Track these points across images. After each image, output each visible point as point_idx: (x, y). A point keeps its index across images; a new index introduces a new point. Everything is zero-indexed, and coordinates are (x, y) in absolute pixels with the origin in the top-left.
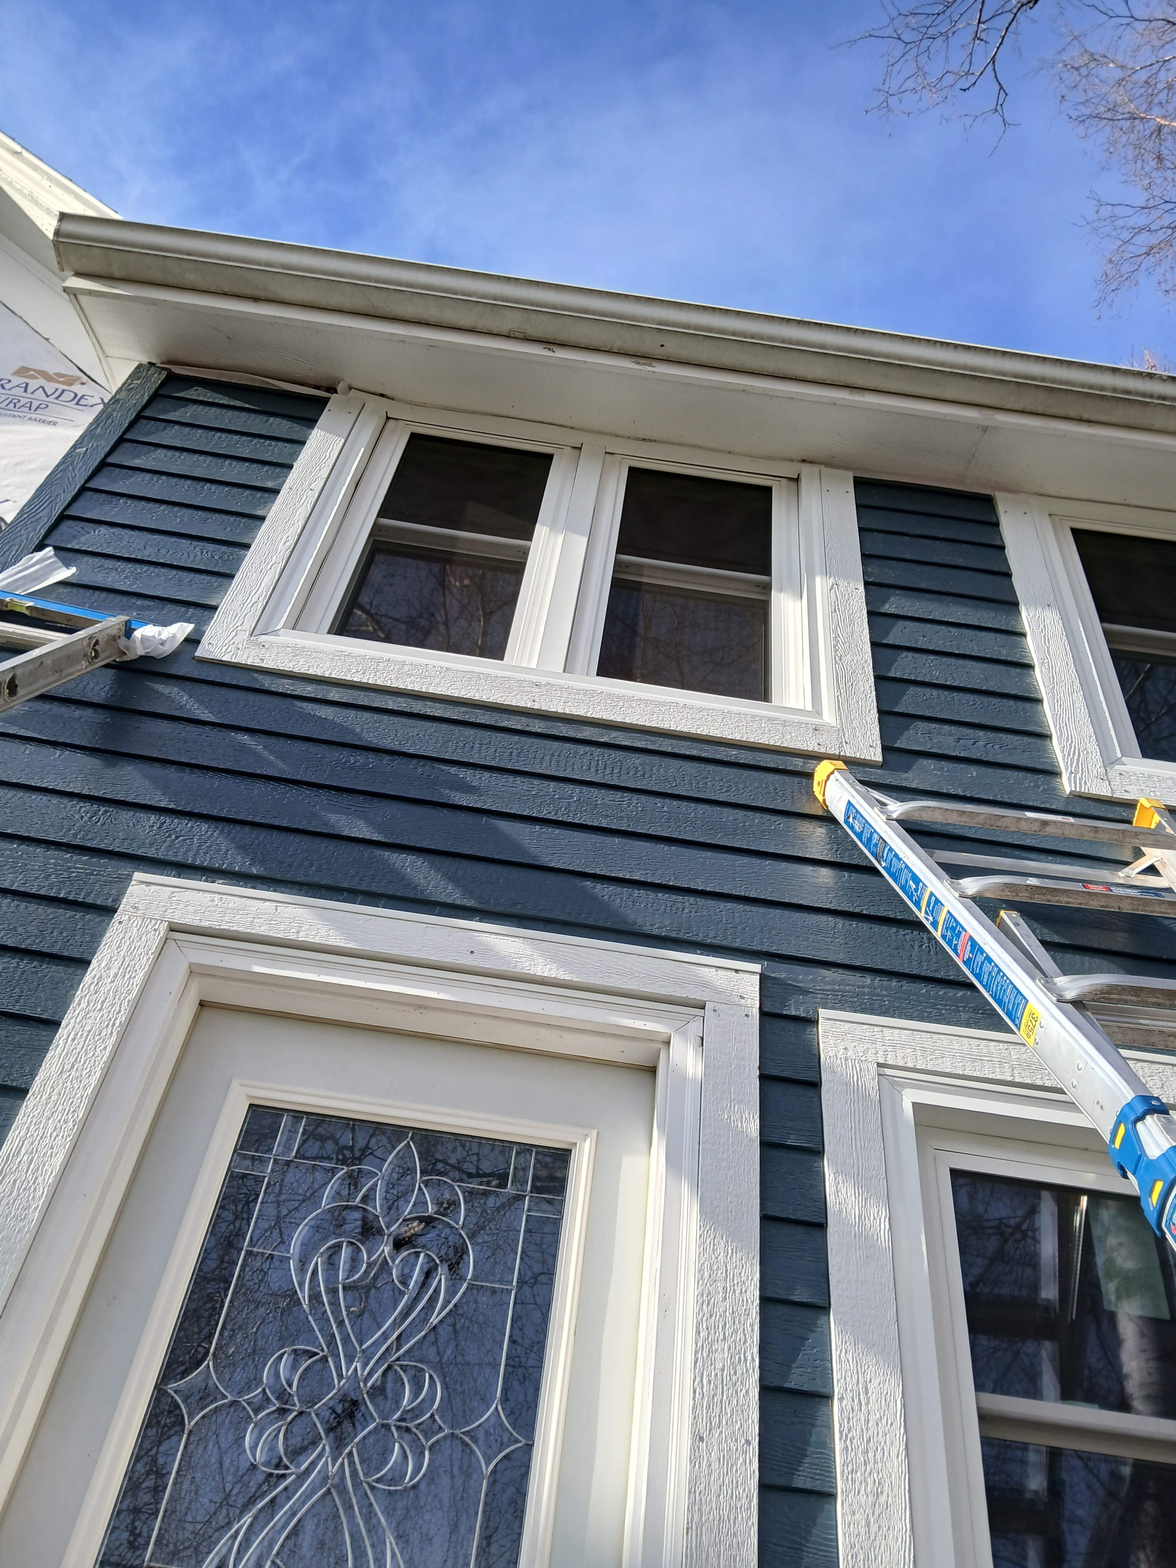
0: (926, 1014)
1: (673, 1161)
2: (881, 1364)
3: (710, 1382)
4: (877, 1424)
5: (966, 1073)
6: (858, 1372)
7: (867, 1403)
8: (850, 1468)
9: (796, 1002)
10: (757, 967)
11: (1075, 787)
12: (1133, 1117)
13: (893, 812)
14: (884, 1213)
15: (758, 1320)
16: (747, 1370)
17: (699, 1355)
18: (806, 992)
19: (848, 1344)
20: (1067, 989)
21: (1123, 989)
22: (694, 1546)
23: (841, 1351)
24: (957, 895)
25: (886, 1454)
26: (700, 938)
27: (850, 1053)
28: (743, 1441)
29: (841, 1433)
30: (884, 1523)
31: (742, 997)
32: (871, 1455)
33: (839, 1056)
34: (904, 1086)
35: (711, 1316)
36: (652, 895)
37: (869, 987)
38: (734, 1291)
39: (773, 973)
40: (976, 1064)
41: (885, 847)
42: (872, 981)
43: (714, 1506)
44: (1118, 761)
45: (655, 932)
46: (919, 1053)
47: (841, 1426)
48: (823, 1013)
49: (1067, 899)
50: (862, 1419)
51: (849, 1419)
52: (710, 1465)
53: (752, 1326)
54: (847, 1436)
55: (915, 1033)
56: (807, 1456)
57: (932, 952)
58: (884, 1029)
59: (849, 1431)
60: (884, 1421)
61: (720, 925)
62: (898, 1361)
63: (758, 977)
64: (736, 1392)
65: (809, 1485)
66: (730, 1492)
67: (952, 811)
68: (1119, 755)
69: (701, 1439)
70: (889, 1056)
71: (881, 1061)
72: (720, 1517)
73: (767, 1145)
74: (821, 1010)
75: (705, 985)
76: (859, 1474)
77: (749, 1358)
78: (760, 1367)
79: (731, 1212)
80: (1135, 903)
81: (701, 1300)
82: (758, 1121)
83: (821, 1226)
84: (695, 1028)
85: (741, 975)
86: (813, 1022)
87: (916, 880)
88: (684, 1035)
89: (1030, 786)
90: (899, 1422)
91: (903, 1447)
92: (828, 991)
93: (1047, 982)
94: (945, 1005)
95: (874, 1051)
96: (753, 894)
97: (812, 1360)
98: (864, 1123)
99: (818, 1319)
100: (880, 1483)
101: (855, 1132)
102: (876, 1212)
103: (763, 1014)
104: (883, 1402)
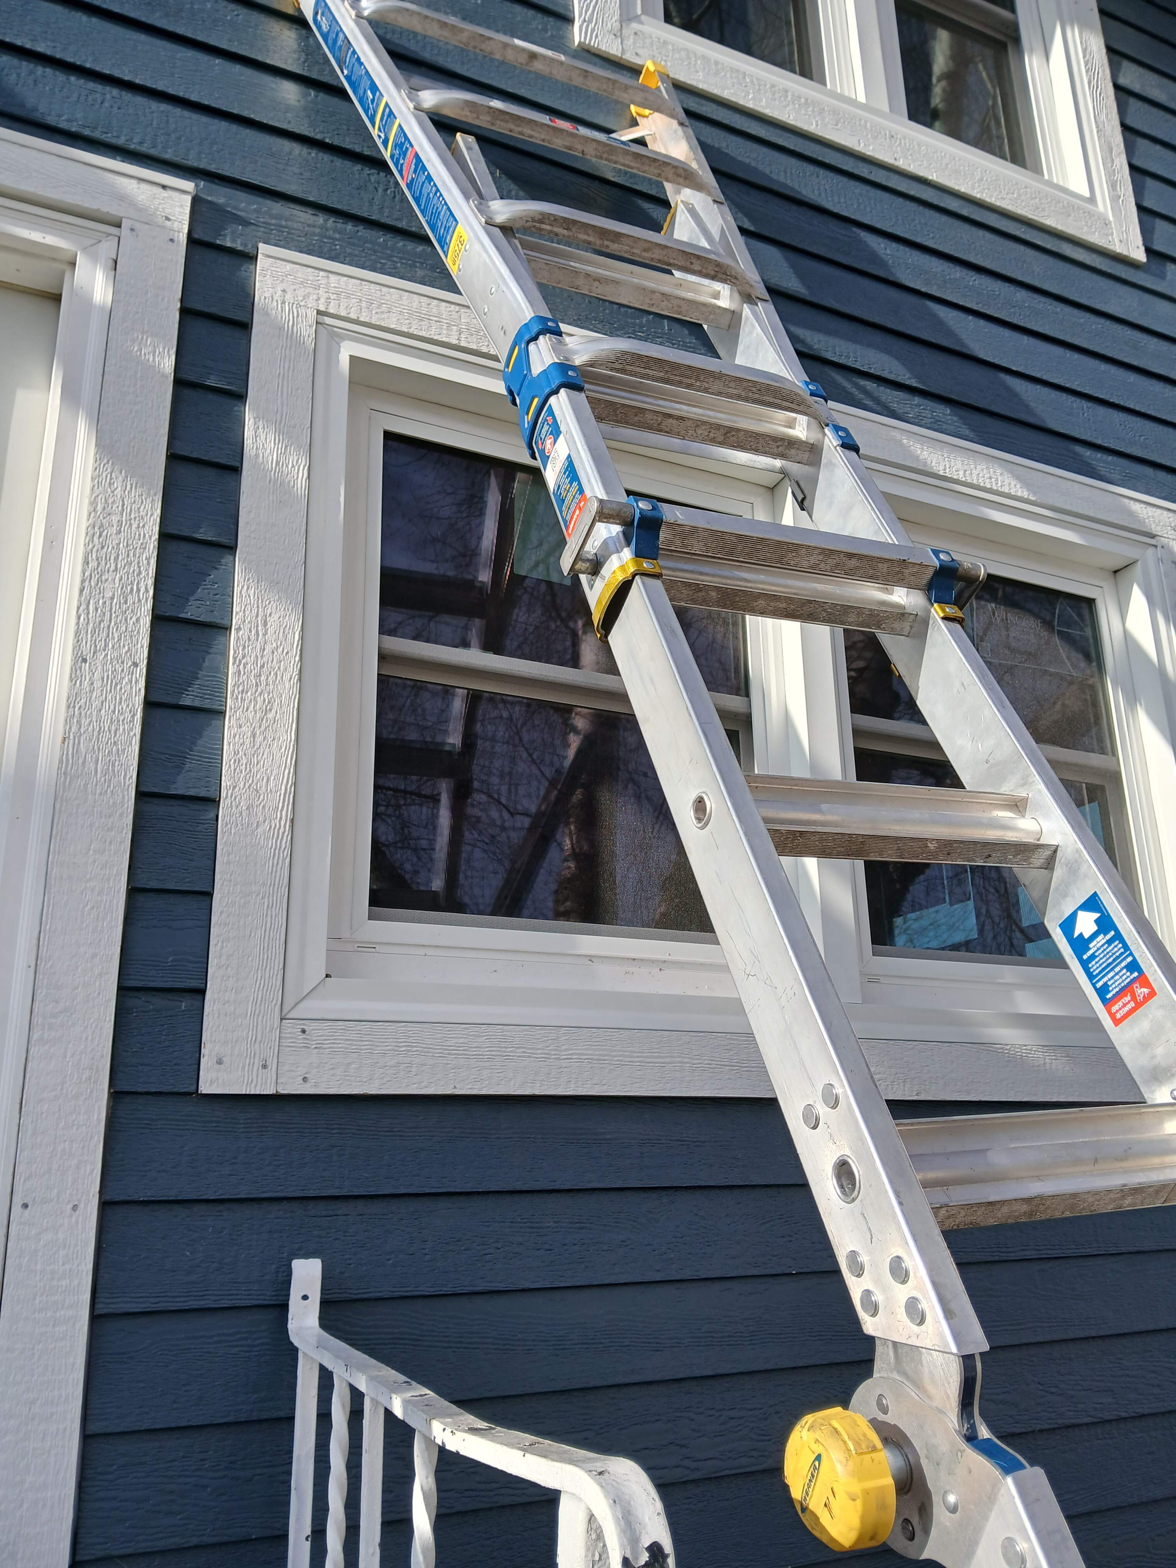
0: (379, 265)
1: (70, 393)
2: (284, 600)
3: (97, 609)
4: (273, 652)
5: (411, 331)
6: (258, 607)
7: (265, 635)
8: (240, 689)
9: (233, 232)
10: (189, 185)
11: (585, 38)
13: (363, 9)
14: (303, 462)
15: (155, 554)
16: (139, 600)
17: (87, 583)
18: (246, 223)
19: (251, 581)
20: (499, 213)
21: (556, 220)
22: (70, 752)
23: (243, 587)
24: (411, 105)
25: (279, 678)
26: (121, 141)
27: (289, 296)
28: (130, 663)
29: (235, 659)
30: (270, 735)
31: (167, 219)
32: (263, 678)
33: (275, 298)
34: (343, 338)
35: (103, 548)
36: (61, 77)
37: (321, 227)
38: (131, 525)
39: (211, 195)
40: (423, 323)
41: (349, 49)
42: (326, 221)
43: (94, 719)
44: (636, 18)
45: (63, 125)
46: (364, 304)
47: (235, 653)
48: (264, 248)
49: (530, 132)
50: (258, 647)
51: (244, 647)
52: (92, 684)
53: (148, 559)
54: (240, 662)
55: (364, 283)
56: (198, 679)
58: (331, 275)
59: (244, 657)
60: (280, 650)
61: (149, 129)
62: (300, 598)
63: (190, 198)
64: (126, 619)
65: (197, 704)
66: (112, 707)
67: (433, 19)
68: (639, 11)
69: (85, 660)
70: (332, 304)
71: (322, 308)
72: (100, 729)
73: (181, 383)
74: (261, 246)
75: (122, 198)
76: (249, 694)
77: (143, 590)
78: (154, 597)
79: (134, 447)
80: (600, 148)
81: (92, 532)
82: (173, 358)
83: (235, 470)
84: (107, 248)
85: (169, 192)
86: (251, 258)
87: (374, 87)
88: (94, 258)
89: (537, 28)
90: (295, 651)
91: (296, 672)
92: (273, 225)
93: (481, 204)
94: (401, 258)
95: (315, 297)
96: (194, 97)
97: (211, 594)
98: (294, 370)
99: (222, 558)
100: (269, 702)
101: (283, 379)
102: (296, 458)
103: (193, 241)
104: (281, 634)
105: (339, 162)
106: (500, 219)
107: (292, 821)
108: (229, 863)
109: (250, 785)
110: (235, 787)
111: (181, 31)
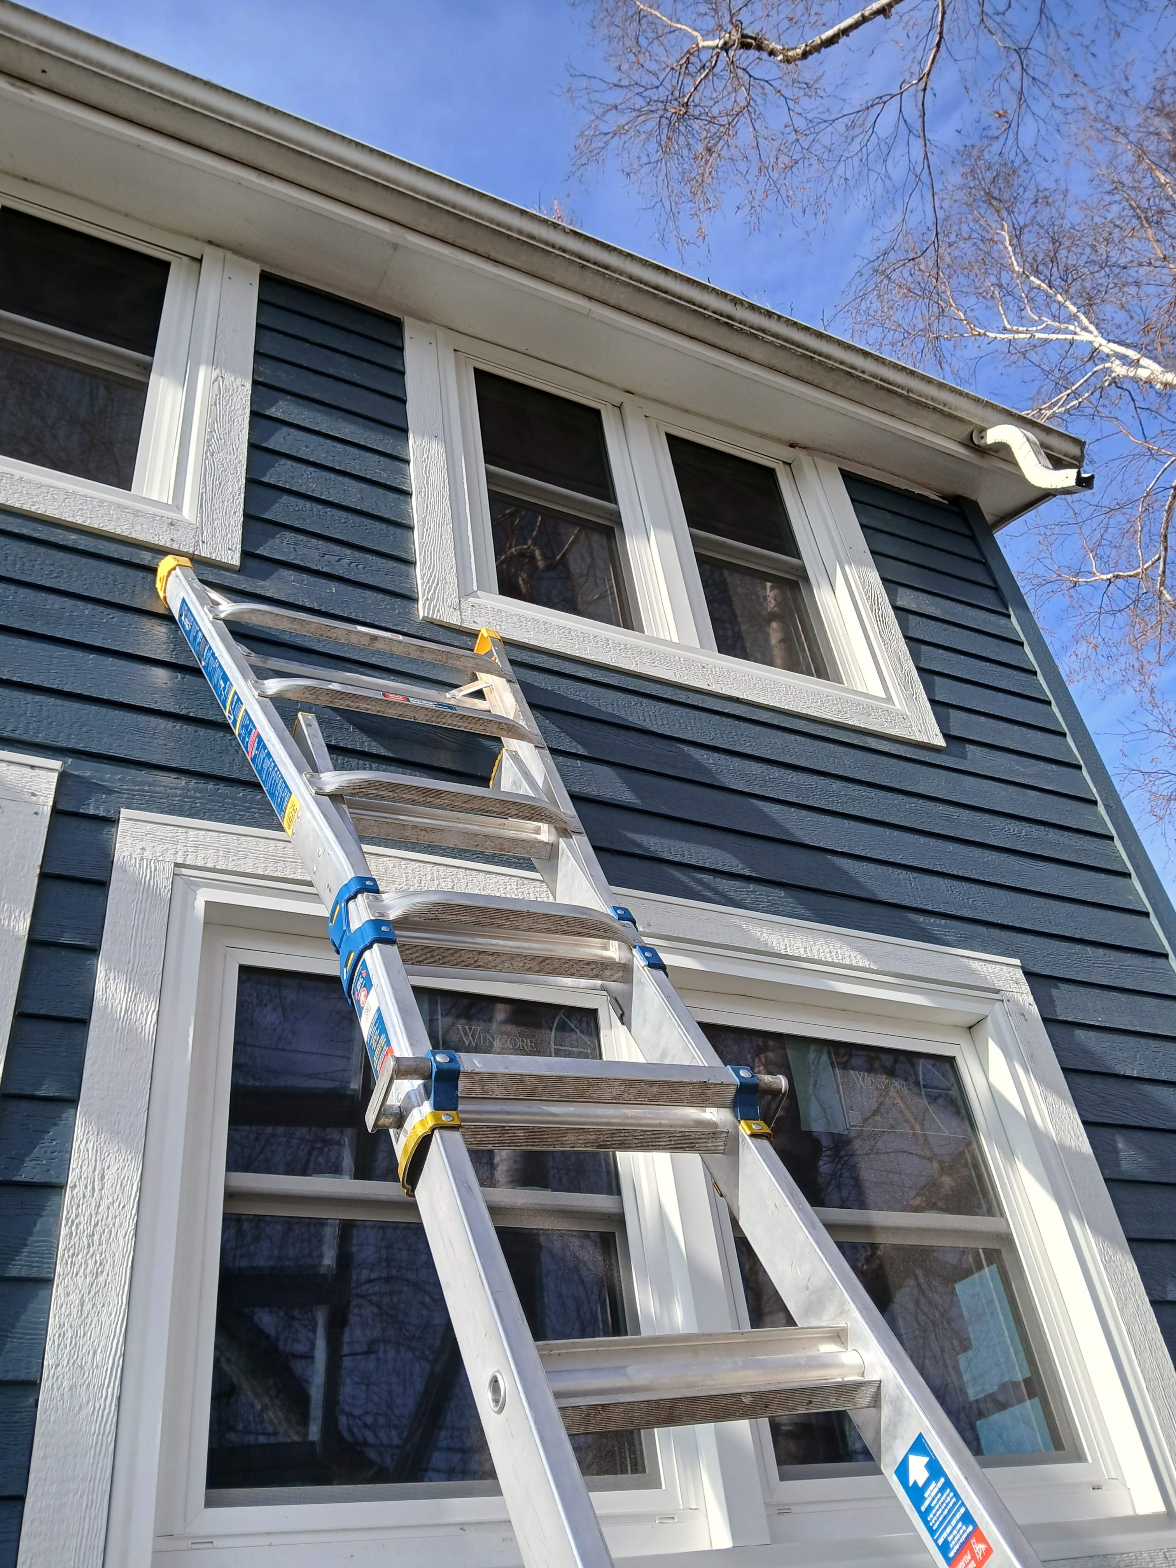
0: (237, 817)
2: (123, 1151)
4: (108, 1208)
5: (266, 873)
6: (96, 1160)
7: (101, 1190)
8: (71, 1252)
9: (97, 801)
10: (57, 764)
11: (428, 613)
12: (346, 897)
13: (222, 612)
14: (153, 1007)
18: (110, 791)
19: (90, 1134)
20: (329, 783)
21: (381, 785)
23: (81, 1141)
24: (256, 694)
25: (113, 1235)
27: (147, 854)
29: (67, 1219)
30: (99, 1300)
31: (33, 795)
32: (96, 1238)
33: (134, 856)
34: (199, 886)
37: (183, 789)
39: (77, 770)
41: (206, 646)
42: (187, 783)
44: (473, 594)
46: (221, 854)
47: (68, 1213)
48: (124, 812)
49: (366, 706)
50: (94, 1204)
51: (78, 1206)
54: (73, 1222)
55: (222, 834)
56: (27, 1245)
58: (189, 830)
59: (77, 1217)
60: (116, 1205)
61: (22, 718)
62: (141, 1147)
63: (56, 775)
65: (23, 1273)
67: (283, 616)
68: (475, 588)
70: (189, 857)
71: (180, 861)
73: (34, 943)
74: (122, 810)
76: (80, 1257)
80: (430, 714)
82: (29, 919)
83: (83, 1023)
85: (37, 771)
86: (113, 822)
87: (225, 678)
89: (386, 608)
90: (133, 1203)
91: (132, 1226)
92: (135, 791)
93: (313, 776)
94: (260, 809)
95: (173, 851)
96: (66, 688)
97: (49, 1152)
98: (148, 921)
99: (63, 1112)
100: (101, 1264)
101: (137, 930)
102: (145, 1004)
103: (56, 811)
104: (118, 1187)
105: (202, 732)
106: (329, 789)
107: (119, 1399)
108: (45, 1457)
109: (74, 1362)
110: (58, 1366)
111: (60, 635)
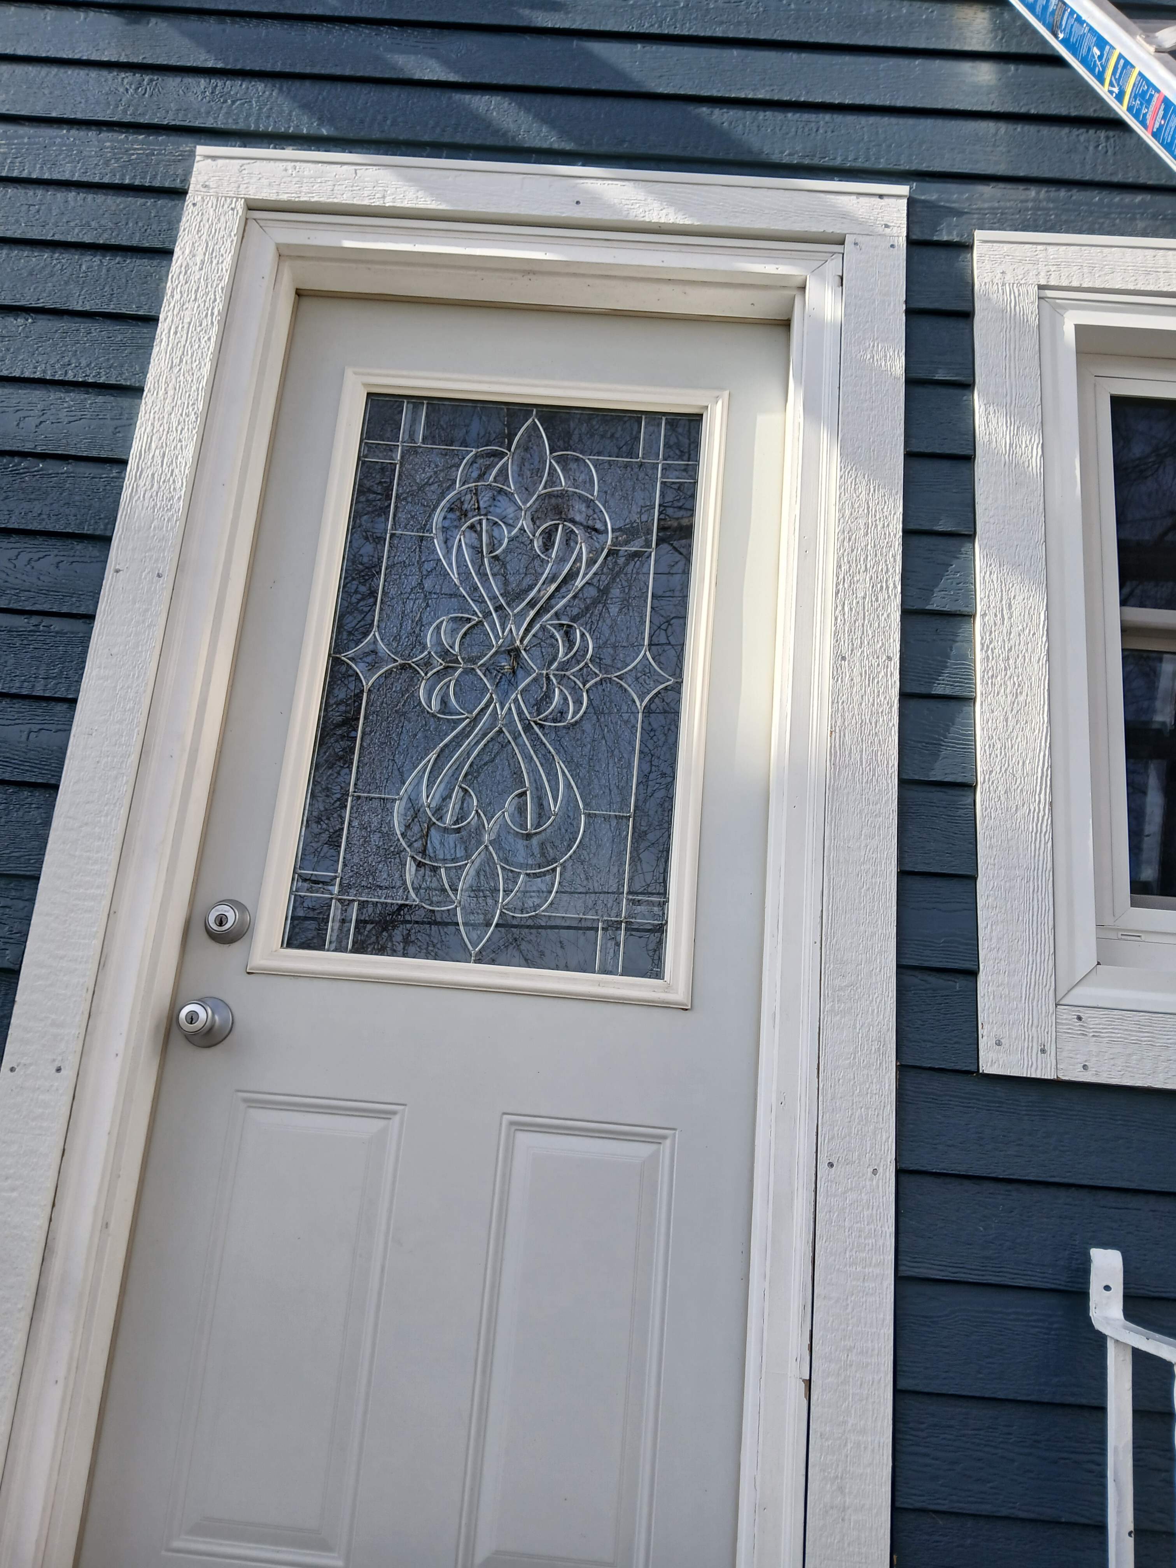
0: (1097, 226)
1: (811, 409)
2: (1026, 581)
3: (851, 609)
5: (1139, 288)
6: (1002, 591)
7: (1010, 618)
8: (990, 674)
9: (949, 226)
10: (904, 189)
14: (1036, 440)
15: (900, 551)
16: (889, 597)
17: (841, 586)
18: (959, 213)
19: (993, 566)
22: (837, 745)
23: (985, 573)
24: (1152, 49)
25: (1027, 660)
26: (838, 162)
27: (1009, 278)
28: (885, 657)
29: (982, 645)
30: (1022, 719)
31: (887, 226)
32: (1011, 661)
33: (996, 281)
34: (1065, 308)
35: (852, 551)
36: (779, 116)
37: (1034, 200)
38: (876, 526)
39: (924, 194)
40: (1150, 277)
41: (1065, 10)
42: (1038, 193)
43: (856, 712)
45: (786, 160)
46: (1086, 270)
47: (982, 638)
48: (979, 235)
50: (1005, 631)
51: (991, 632)
52: (852, 680)
53: (894, 556)
54: (988, 647)
55: (1084, 248)
56: (947, 667)
57: (1109, 153)
58: (1048, 247)
59: (991, 642)
60: (1026, 632)
61: (861, 145)
62: (1043, 578)
63: (905, 201)
64: (878, 616)
65: (948, 691)
66: (871, 700)
69: (844, 658)
70: (1052, 277)
71: (1043, 282)
72: (862, 721)
73: (912, 382)
74: (976, 232)
75: (844, 216)
76: (999, 679)
77: (891, 586)
78: (902, 593)
79: (874, 451)
81: (842, 537)
82: (903, 358)
83: (969, 459)
84: (833, 267)
85: (886, 201)
86: (968, 247)
87: (1102, 43)
88: (821, 277)
90: (1041, 631)
91: (1044, 653)
92: (985, 209)
94: (1120, 213)
95: (1035, 272)
96: (899, 103)
97: (954, 584)
98: (1020, 350)
99: (961, 547)
100: (1019, 686)
101: (1010, 360)
102: (1028, 438)
103: (912, 243)
104: (1026, 616)
105: (1046, 131)
107: (1051, 804)
108: (991, 847)
109: (1006, 770)
110: (991, 772)
111: (881, 42)
